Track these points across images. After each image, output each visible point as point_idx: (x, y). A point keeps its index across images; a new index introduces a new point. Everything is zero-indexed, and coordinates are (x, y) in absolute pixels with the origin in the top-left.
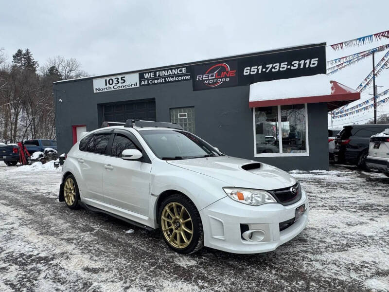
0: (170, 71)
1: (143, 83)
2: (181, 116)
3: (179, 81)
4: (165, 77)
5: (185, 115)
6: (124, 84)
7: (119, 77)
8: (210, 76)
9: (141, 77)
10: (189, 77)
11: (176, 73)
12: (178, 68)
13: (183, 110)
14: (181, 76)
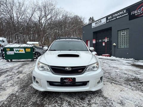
0: (118, 13)
1: (107, 21)
2: (123, 33)
3: (122, 17)
4: (116, 17)
5: (125, 33)
6: (101, 23)
7: (99, 21)
8: (139, 10)
9: (107, 19)
10: (127, 14)
11: (121, 13)
12: (122, 11)
13: (124, 31)
14: (123, 14)
